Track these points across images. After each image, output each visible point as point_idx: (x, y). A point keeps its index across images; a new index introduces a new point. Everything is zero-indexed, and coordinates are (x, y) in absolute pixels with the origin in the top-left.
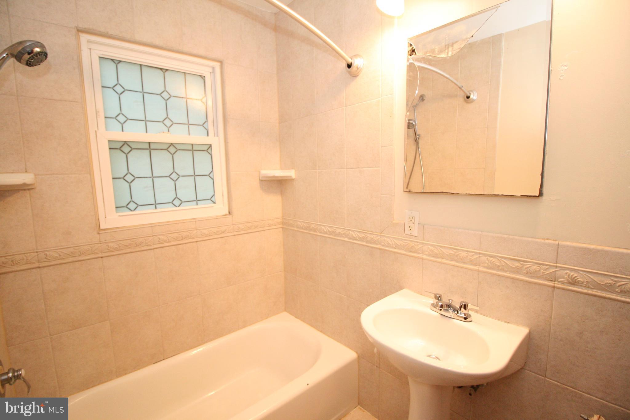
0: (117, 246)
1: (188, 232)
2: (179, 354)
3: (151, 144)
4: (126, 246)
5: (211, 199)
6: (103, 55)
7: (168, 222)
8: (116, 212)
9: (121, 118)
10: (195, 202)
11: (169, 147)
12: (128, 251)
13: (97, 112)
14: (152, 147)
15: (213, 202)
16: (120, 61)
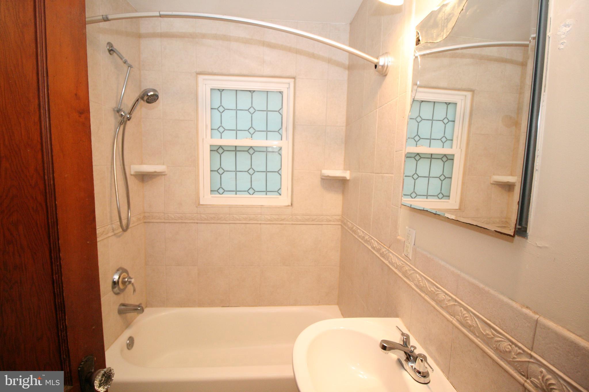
0: (206, 217)
1: (255, 215)
2: (240, 306)
3: (237, 147)
4: (212, 218)
5: (278, 191)
6: (212, 87)
7: (242, 205)
8: (211, 194)
9: (221, 130)
10: (265, 193)
11: (249, 149)
12: (212, 222)
13: (206, 126)
14: (238, 149)
15: (279, 194)
16: (223, 90)
